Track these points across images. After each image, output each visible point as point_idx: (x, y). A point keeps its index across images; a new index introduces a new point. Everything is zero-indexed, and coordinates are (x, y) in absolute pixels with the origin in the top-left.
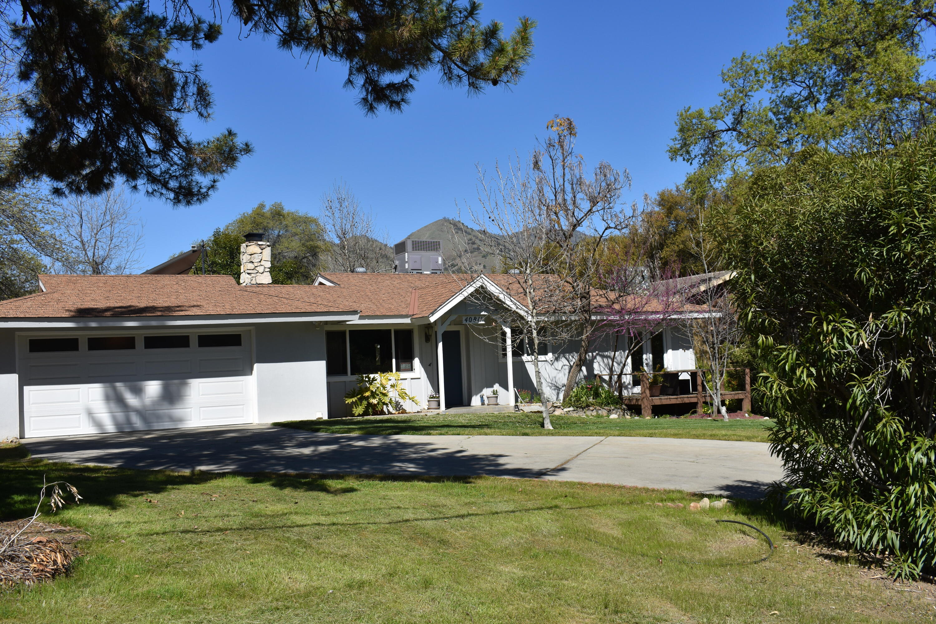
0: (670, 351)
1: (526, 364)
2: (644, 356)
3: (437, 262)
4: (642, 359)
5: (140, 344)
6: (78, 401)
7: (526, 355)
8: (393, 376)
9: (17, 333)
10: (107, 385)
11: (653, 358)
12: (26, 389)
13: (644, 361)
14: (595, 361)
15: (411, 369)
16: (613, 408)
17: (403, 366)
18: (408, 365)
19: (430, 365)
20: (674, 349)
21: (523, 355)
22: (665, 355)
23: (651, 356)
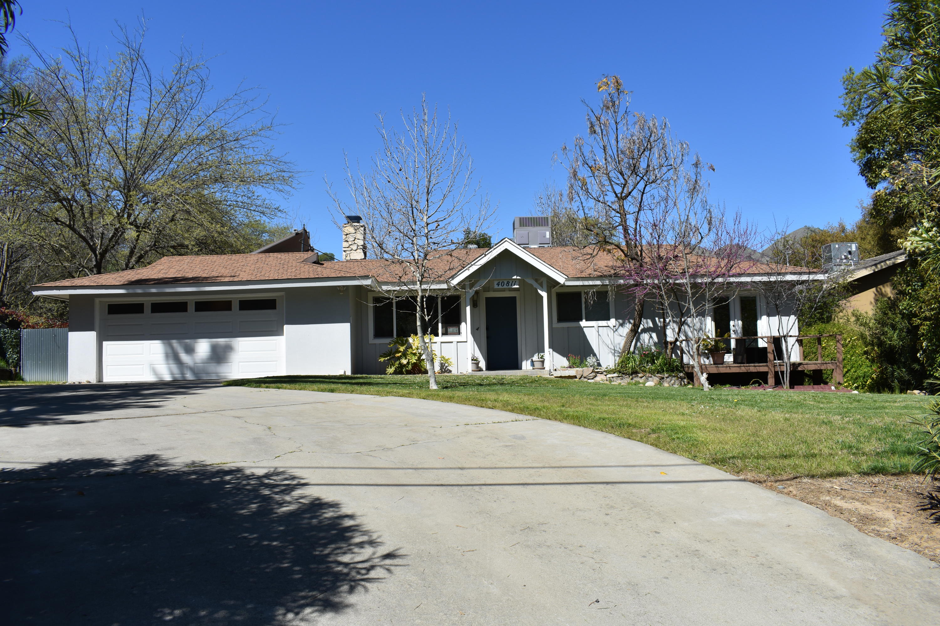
0: (764, 318)
1: (585, 329)
2: (732, 323)
3: (545, 236)
4: (729, 325)
5: (191, 307)
6: (142, 354)
7: (584, 320)
8: (440, 338)
9: (97, 300)
10: (166, 341)
11: (743, 325)
12: (105, 343)
13: (732, 328)
14: (668, 327)
15: (459, 333)
16: (666, 375)
17: (450, 330)
18: (455, 329)
19: (477, 329)
20: (769, 316)
21: (582, 320)
22: (759, 322)
23: (740, 323)
